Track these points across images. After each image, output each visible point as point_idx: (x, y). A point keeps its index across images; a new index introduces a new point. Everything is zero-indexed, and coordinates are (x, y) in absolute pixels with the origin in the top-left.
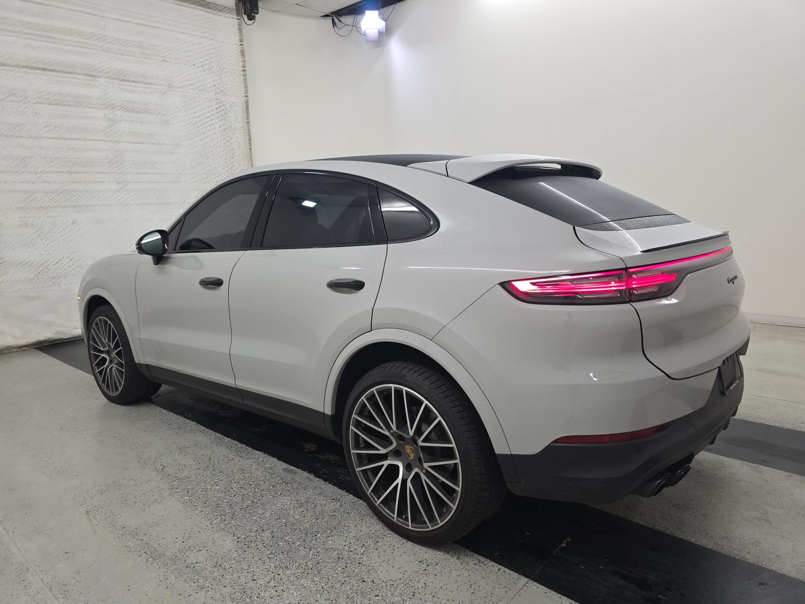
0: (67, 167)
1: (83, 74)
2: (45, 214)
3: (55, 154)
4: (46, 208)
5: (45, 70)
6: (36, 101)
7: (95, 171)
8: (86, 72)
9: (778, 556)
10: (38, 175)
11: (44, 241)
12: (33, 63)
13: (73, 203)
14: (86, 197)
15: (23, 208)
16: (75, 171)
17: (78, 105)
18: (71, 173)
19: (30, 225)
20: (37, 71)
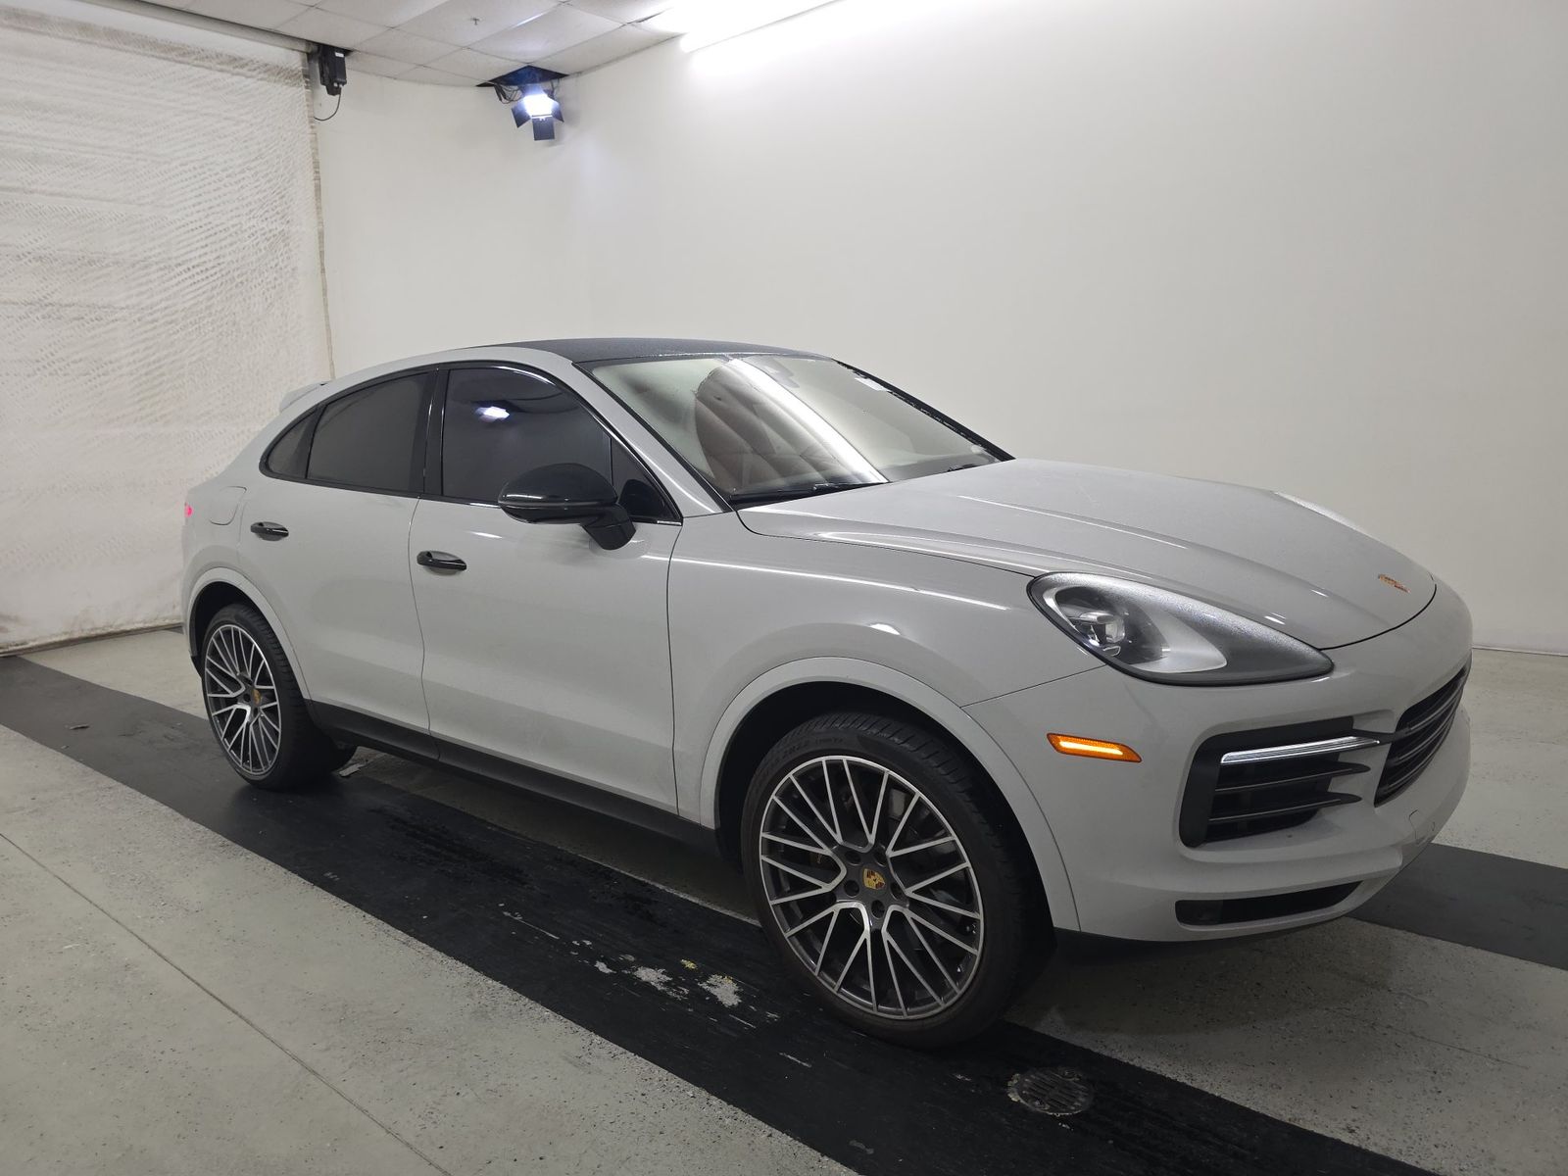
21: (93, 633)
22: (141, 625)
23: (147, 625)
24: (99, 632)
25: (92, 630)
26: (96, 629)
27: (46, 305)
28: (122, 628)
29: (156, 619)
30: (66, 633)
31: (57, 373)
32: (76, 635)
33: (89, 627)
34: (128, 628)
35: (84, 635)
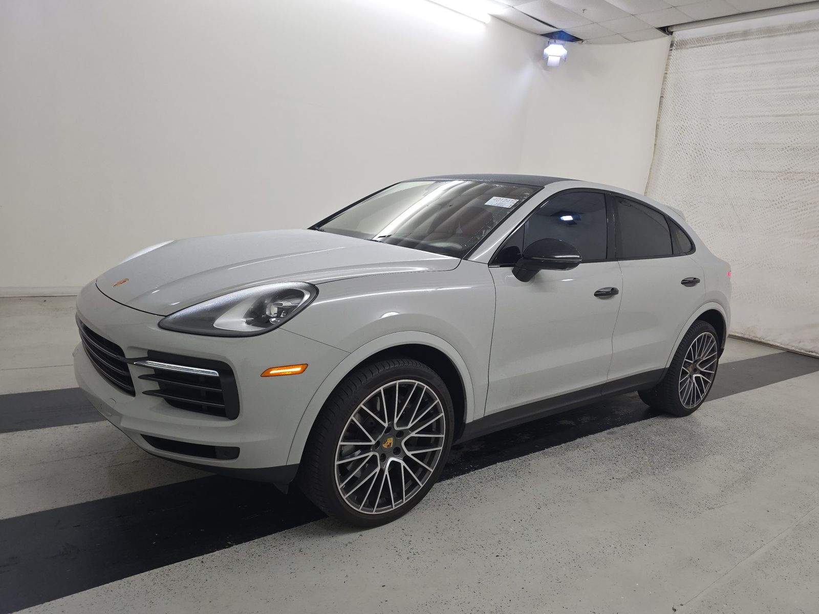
21: (754, 339)
22: (778, 345)
23: (781, 346)
24: (757, 339)
25: (754, 337)
26: (756, 337)
27: (788, 173)
28: (768, 342)
29: (788, 345)
30: (742, 334)
31: (781, 208)
32: (746, 336)
33: (753, 335)
34: (772, 343)
35: (750, 338)
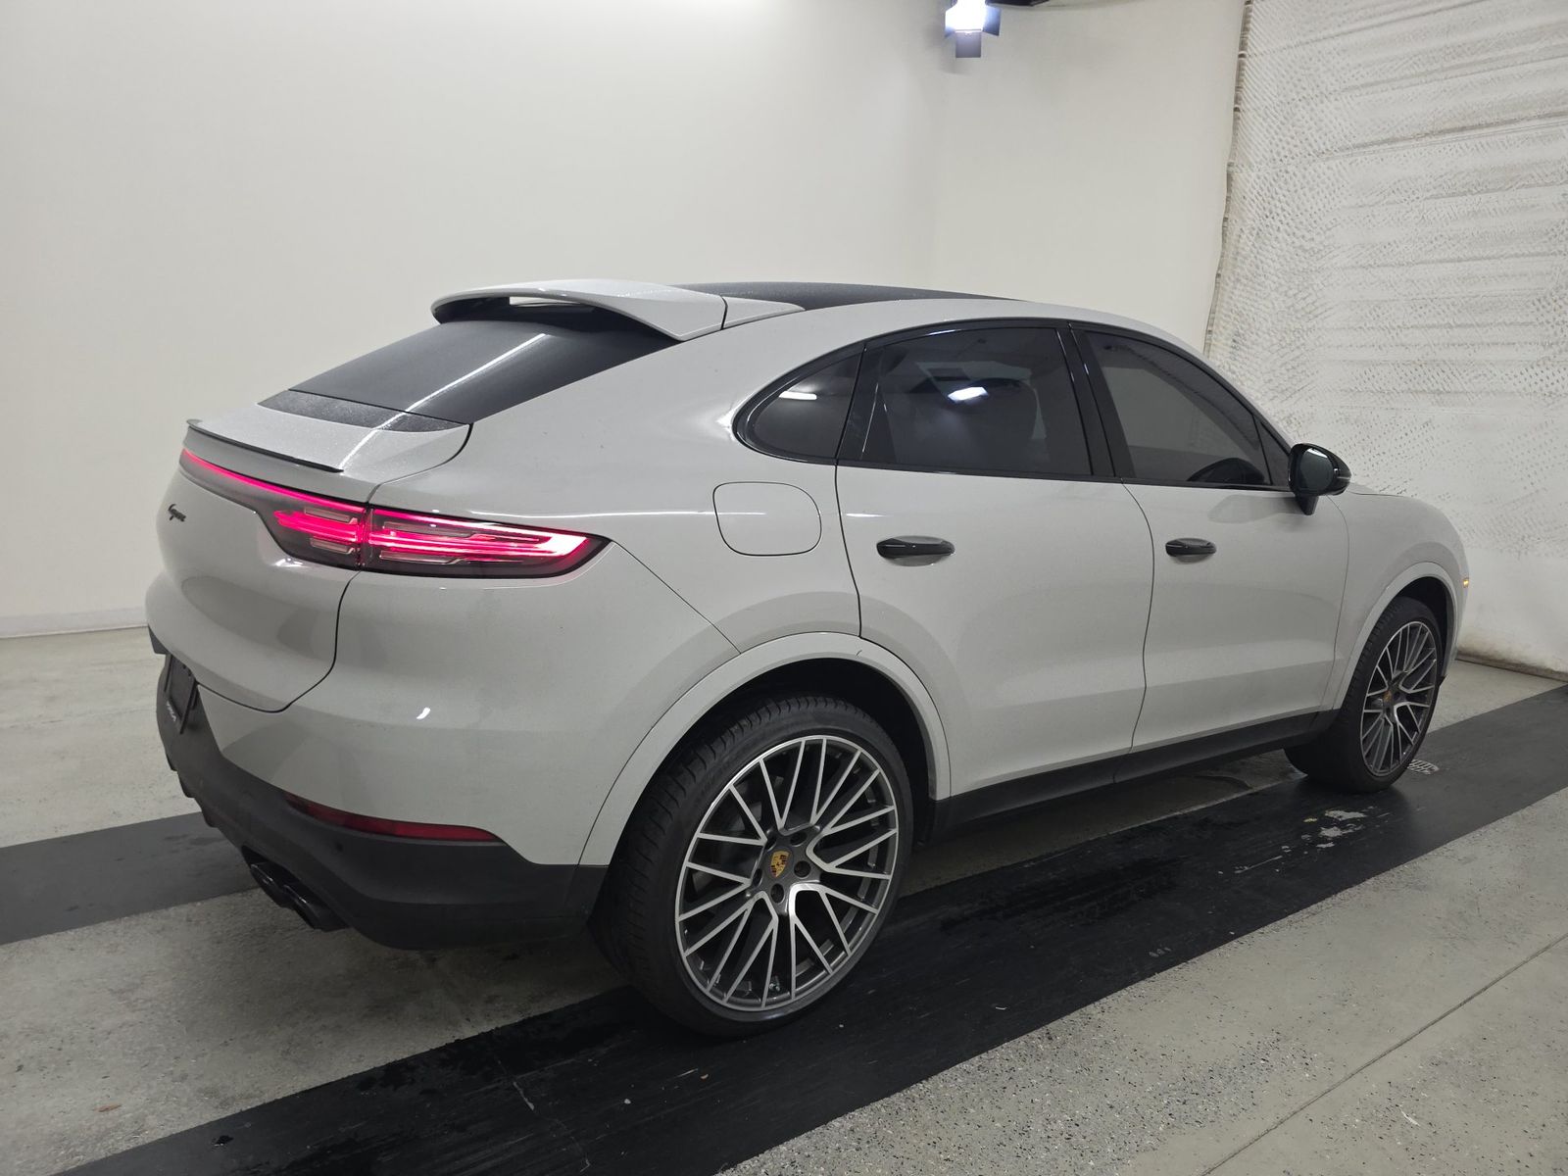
0: (1447, 316)
1: (1540, 117)
2: (1383, 403)
3: (1433, 293)
4: (1388, 394)
5: (1463, 129)
6: (1429, 195)
7: (1500, 320)
8: (1547, 110)
9: (72, 949)
10: (1394, 333)
11: (1367, 452)
12: (1444, 123)
13: (1436, 386)
14: (1464, 374)
15: (1352, 390)
16: (1459, 323)
17: (1507, 187)
18: (1451, 327)
19: (1353, 421)
20: (1448, 137)
